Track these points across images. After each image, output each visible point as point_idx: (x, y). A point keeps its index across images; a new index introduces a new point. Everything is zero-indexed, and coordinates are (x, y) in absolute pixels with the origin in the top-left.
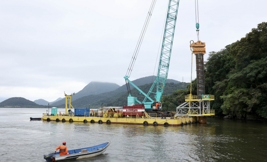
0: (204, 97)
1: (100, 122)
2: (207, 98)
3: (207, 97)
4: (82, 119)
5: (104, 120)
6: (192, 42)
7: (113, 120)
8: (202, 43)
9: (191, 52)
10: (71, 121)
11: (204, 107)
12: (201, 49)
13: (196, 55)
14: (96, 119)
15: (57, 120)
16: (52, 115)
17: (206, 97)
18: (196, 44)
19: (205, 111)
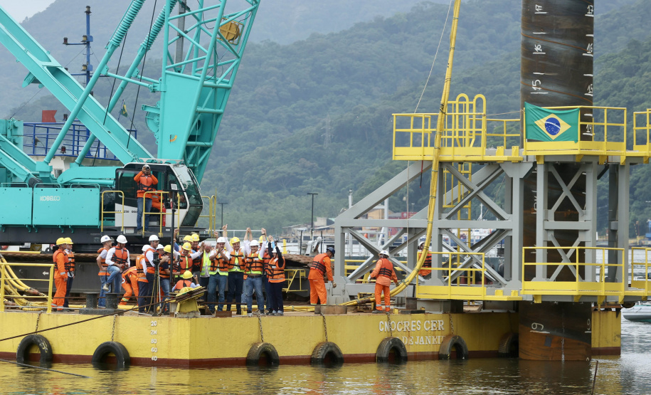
0: (541, 123)
2: (566, 137)
3: (564, 127)
11: (545, 222)
17: (552, 128)
19: (553, 256)
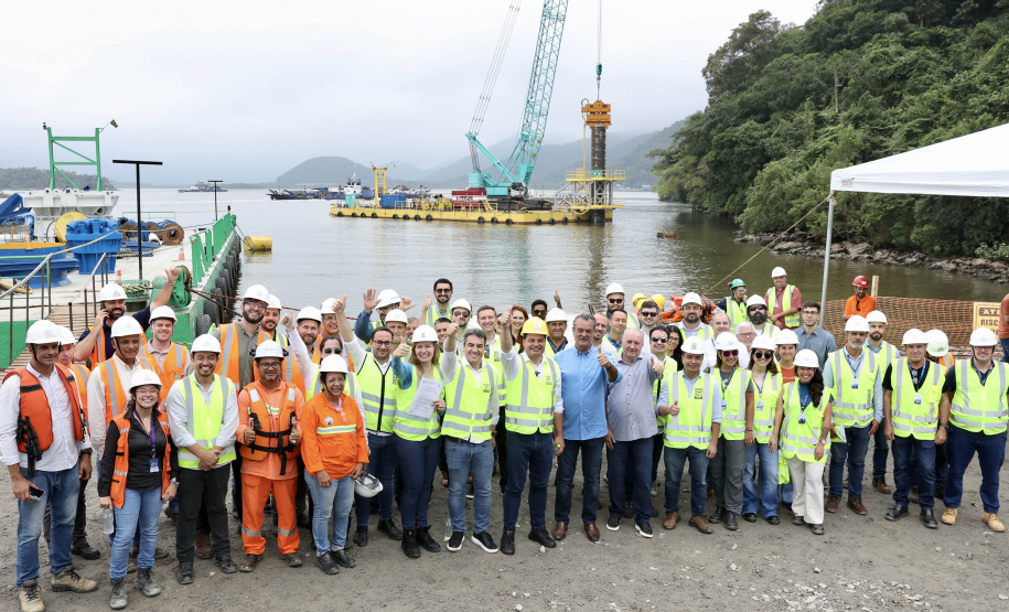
0: (595, 174)
1: (417, 218)
4: (390, 213)
5: (423, 214)
6: (585, 103)
7: (435, 215)
8: (605, 106)
9: (583, 122)
10: (374, 216)
12: (601, 117)
13: (593, 128)
14: (412, 213)
15: (354, 215)
16: (346, 206)
18: (592, 106)
